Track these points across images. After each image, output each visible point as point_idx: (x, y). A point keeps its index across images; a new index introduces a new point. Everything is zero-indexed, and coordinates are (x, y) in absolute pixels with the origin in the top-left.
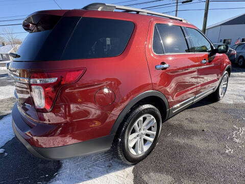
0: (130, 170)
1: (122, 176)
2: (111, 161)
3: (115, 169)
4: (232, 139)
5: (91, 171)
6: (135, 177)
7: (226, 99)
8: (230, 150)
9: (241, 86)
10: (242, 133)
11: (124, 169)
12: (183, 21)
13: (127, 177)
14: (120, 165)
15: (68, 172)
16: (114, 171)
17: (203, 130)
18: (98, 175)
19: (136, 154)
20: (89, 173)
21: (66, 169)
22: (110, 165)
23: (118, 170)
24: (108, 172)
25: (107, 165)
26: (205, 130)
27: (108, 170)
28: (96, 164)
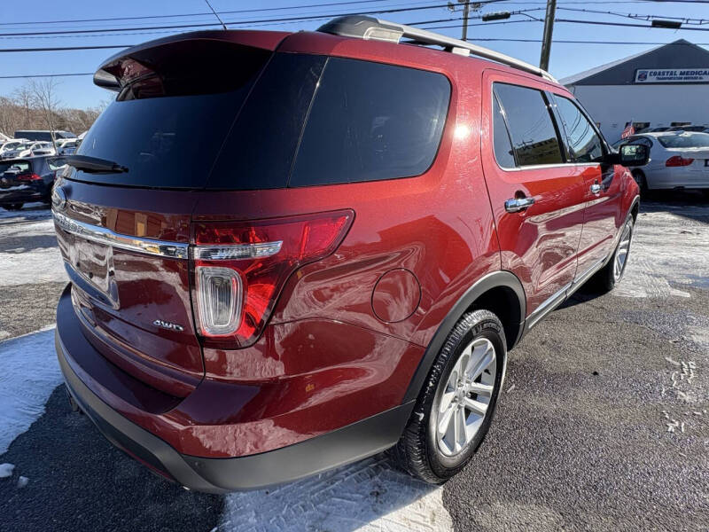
0: (434, 498)
1: (420, 520)
2: (376, 479)
3: (396, 502)
4: (671, 393)
5: (328, 514)
6: (456, 519)
7: (626, 286)
8: (677, 424)
9: (652, 249)
10: (692, 375)
11: (420, 497)
12: (544, 77)
13: (433, 521)
14: (406, 488)
15: (252, 520)
16: (395, 508)
17: (595, 373)
18: (351, 524)
19: (450, 453)
20: (321, 519)
21: (241, 512)
22: (376, 489)
23: (404, 503)
24: (378, 513)
25: (368, 492)
26: (600, 371)
27: (378, 506)
28: (334, 490)
